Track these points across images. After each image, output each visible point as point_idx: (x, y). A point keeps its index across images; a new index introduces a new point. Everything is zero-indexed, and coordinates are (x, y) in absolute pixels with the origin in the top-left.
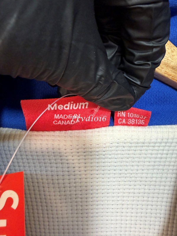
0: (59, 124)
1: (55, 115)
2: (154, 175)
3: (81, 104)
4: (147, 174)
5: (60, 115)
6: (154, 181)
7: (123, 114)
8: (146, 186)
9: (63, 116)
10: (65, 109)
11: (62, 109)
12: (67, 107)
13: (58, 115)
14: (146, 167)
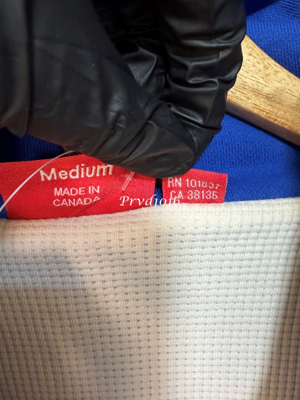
0: (63, 205)
1: (56, 189)
2: (239, 291)
3: (99, 167)
4: (227, 289)
5: (63, 190)
6: (240, 301)
7: (178, 182)
8: (227, 311)
9: (69, 190)
10: (72, 177)
11: (66, 177)
12: (74, 174)
13: (61, 189)
14: (224, 277)
